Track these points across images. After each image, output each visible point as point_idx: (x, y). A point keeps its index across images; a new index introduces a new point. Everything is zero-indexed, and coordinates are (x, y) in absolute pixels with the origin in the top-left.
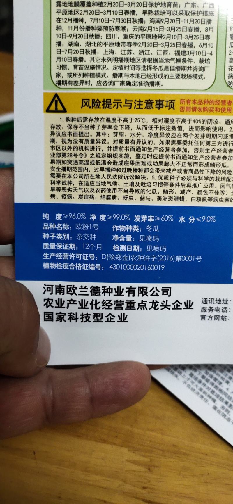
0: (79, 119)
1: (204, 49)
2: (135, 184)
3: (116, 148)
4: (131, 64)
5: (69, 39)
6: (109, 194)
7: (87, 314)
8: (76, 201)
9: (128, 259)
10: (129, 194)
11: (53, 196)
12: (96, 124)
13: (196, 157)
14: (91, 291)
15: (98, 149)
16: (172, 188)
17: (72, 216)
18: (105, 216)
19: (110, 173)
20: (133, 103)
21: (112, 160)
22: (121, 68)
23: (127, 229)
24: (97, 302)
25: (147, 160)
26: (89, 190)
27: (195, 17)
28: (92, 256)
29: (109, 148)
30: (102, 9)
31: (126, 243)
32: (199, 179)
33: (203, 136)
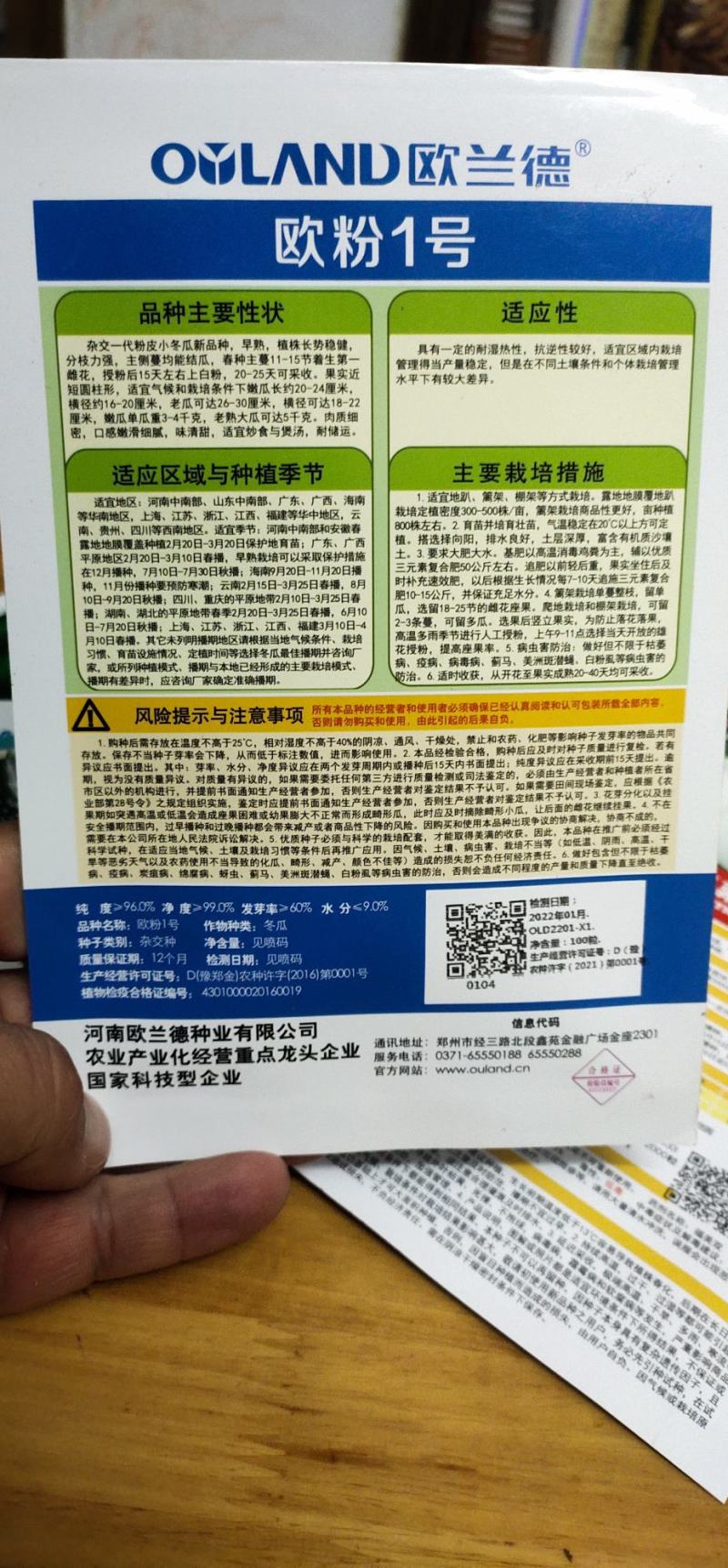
0: (133, 743)
1: (351, 617)
2: (240, 851)
3: (201, 791)
4: (221, 647)
5: (107, 605)
6: (195, 868)
7: (167, 1074)
8: (134, 880)
9: (235, 978)
10: (231, 868)
11: (93, 874)
12: (163, 750)
13: (346, 802)
14: (172, 1035)
15: (170, 793)
16: (307, 857)
17: (130, 906)
18: (189, 906)
19: (194, 832)
20: (227, 713)
21: (196, 810)
22: (204, 654)
23: (230, 927)
24: (184, 1052)
25: (260, 810)
26: (159, 861)
27: (331, 564)
28: (170, 975)
29: (190, 790)
30: (163, 552)
31: (229, 951)
32: (354, 839)
33: (356, 766)
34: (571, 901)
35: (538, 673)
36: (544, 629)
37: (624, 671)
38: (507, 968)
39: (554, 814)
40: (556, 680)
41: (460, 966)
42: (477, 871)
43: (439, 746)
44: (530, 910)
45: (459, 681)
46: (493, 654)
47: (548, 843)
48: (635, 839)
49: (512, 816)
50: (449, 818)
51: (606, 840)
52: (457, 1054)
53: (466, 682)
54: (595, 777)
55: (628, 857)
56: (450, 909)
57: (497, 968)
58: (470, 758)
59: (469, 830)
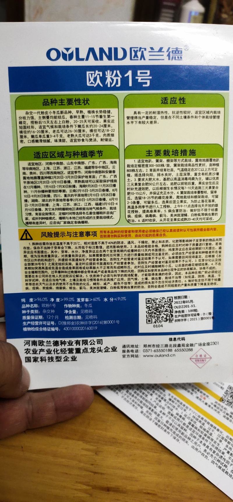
0: (40, 244)
1: (112, 201)
2: (76, 280)
3: (63, 260)
4: (69, 211)
5: (32, 198)
6: (61, 286)
7: (52, 357)
8: (41, 290)
9: (75, 324)
10: (73, 286)
11: (27, 288)
12: (50, 246)
13: (111, 263)
14: (53, 344)
15: (53, 260)
16: (98, 282)
17: (39, 299)
18: (59, 299)
19: (61, 274)
20: (72, 233)
21: (62, 266)
22: (64, 214)
23: (73, 306)
24: (58, 350)
25: (83, 266)
26: (49, 284)
27: (106, 183)
28: (53, 323)
29: (59, 260)
30: (50, 180)
31: (72, 315)
32: (114, 276)
33: (115, 251)
34: (188, 297)
35: (175, 220)
36: (177, 205)
37: (204, 219)
38: (167, 320)
39: (182, 267)
40: (181, 222)
41: (151, 320)
42: (156, 287)
43: (143, 244)
44: (174, 300)
45: (149, 222)
46: (160, 213)
47: (180, 277)
48: (209, 276)
49: (168, 268)
50: (146, 269)
51: (199, 276)
52: (150, 350)
53: (151, 222)
54: (195, 255)
55: (207, 282)
56: (147, 300)
57: (163, 320)
58: (153, 248)
59: (153, 273)
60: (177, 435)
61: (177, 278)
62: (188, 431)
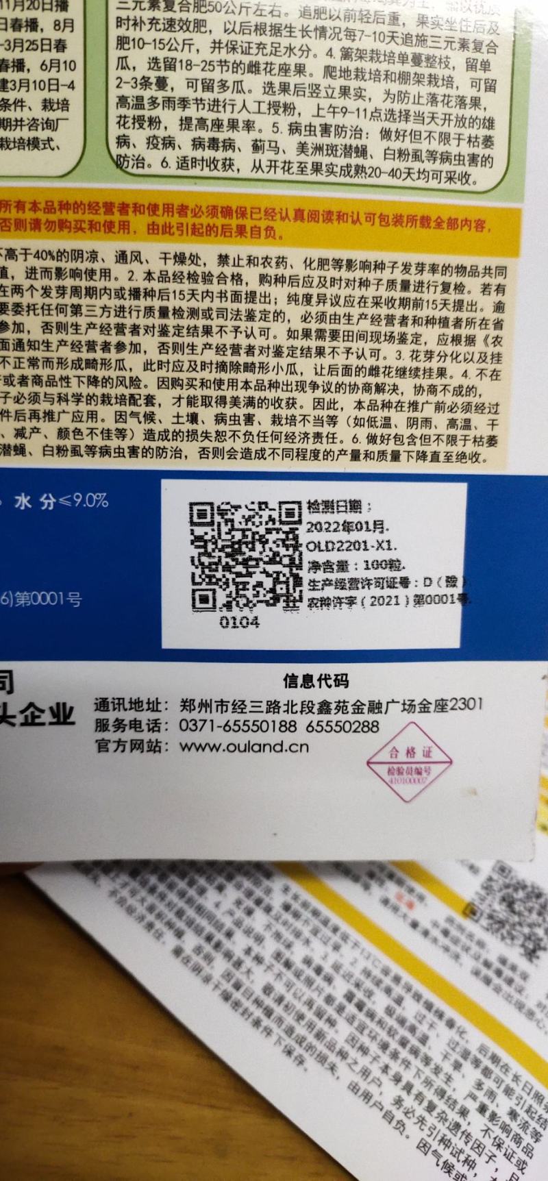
1: (54, 73)
32: (60, 398)
33: (62, 291)
34: (364, 507)
35: (317, 168)
36: (325, 103)
37: (437, 175)
38: (276, 599)
39: (340, 379)
40: (342, 180)
41: (210, 594)
42: (232, 454)
43: (178, 268)
44: (307, 517)
45: (206, 172)
46: (254, 135)
47: (333, 420)
48: (452, 423)
49: (282, 377)
50: (193, 375)
51: (412, 423)
53: (215, 173)
54: (397, 329)
55: (443, 448)
56: (195, 508)
57: (261, 598)
58: (223, 287)
59: (220, 393)
60: (300, 1041)
61: (319, 421)
62: (342, 1024)
